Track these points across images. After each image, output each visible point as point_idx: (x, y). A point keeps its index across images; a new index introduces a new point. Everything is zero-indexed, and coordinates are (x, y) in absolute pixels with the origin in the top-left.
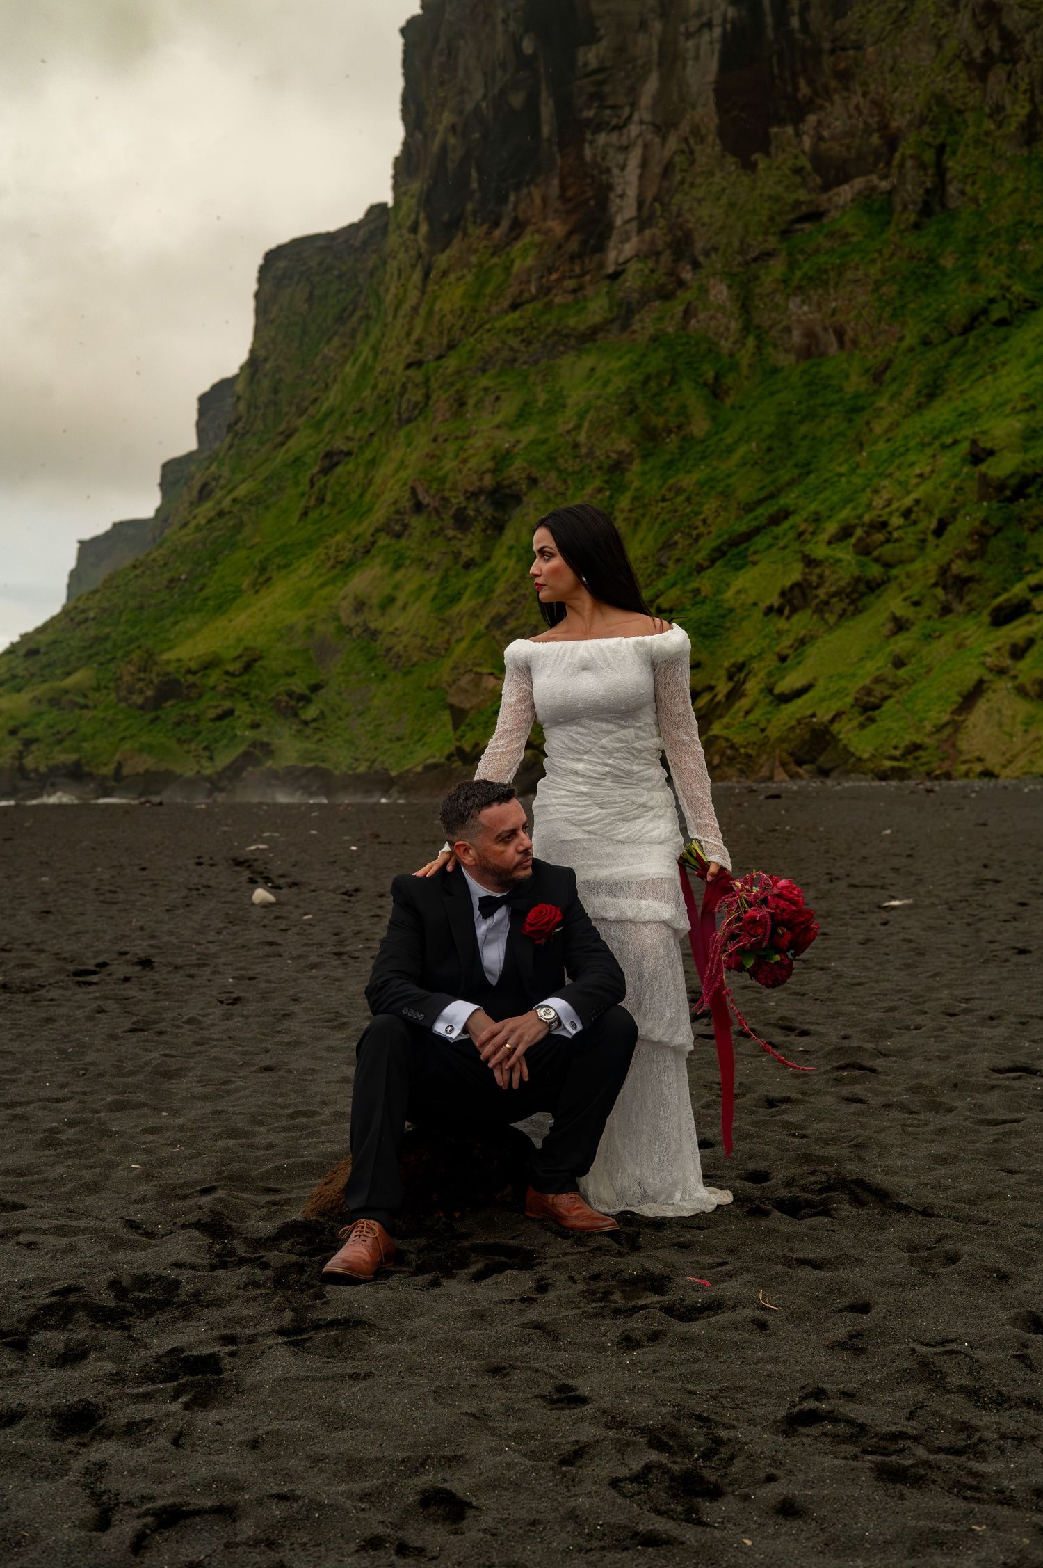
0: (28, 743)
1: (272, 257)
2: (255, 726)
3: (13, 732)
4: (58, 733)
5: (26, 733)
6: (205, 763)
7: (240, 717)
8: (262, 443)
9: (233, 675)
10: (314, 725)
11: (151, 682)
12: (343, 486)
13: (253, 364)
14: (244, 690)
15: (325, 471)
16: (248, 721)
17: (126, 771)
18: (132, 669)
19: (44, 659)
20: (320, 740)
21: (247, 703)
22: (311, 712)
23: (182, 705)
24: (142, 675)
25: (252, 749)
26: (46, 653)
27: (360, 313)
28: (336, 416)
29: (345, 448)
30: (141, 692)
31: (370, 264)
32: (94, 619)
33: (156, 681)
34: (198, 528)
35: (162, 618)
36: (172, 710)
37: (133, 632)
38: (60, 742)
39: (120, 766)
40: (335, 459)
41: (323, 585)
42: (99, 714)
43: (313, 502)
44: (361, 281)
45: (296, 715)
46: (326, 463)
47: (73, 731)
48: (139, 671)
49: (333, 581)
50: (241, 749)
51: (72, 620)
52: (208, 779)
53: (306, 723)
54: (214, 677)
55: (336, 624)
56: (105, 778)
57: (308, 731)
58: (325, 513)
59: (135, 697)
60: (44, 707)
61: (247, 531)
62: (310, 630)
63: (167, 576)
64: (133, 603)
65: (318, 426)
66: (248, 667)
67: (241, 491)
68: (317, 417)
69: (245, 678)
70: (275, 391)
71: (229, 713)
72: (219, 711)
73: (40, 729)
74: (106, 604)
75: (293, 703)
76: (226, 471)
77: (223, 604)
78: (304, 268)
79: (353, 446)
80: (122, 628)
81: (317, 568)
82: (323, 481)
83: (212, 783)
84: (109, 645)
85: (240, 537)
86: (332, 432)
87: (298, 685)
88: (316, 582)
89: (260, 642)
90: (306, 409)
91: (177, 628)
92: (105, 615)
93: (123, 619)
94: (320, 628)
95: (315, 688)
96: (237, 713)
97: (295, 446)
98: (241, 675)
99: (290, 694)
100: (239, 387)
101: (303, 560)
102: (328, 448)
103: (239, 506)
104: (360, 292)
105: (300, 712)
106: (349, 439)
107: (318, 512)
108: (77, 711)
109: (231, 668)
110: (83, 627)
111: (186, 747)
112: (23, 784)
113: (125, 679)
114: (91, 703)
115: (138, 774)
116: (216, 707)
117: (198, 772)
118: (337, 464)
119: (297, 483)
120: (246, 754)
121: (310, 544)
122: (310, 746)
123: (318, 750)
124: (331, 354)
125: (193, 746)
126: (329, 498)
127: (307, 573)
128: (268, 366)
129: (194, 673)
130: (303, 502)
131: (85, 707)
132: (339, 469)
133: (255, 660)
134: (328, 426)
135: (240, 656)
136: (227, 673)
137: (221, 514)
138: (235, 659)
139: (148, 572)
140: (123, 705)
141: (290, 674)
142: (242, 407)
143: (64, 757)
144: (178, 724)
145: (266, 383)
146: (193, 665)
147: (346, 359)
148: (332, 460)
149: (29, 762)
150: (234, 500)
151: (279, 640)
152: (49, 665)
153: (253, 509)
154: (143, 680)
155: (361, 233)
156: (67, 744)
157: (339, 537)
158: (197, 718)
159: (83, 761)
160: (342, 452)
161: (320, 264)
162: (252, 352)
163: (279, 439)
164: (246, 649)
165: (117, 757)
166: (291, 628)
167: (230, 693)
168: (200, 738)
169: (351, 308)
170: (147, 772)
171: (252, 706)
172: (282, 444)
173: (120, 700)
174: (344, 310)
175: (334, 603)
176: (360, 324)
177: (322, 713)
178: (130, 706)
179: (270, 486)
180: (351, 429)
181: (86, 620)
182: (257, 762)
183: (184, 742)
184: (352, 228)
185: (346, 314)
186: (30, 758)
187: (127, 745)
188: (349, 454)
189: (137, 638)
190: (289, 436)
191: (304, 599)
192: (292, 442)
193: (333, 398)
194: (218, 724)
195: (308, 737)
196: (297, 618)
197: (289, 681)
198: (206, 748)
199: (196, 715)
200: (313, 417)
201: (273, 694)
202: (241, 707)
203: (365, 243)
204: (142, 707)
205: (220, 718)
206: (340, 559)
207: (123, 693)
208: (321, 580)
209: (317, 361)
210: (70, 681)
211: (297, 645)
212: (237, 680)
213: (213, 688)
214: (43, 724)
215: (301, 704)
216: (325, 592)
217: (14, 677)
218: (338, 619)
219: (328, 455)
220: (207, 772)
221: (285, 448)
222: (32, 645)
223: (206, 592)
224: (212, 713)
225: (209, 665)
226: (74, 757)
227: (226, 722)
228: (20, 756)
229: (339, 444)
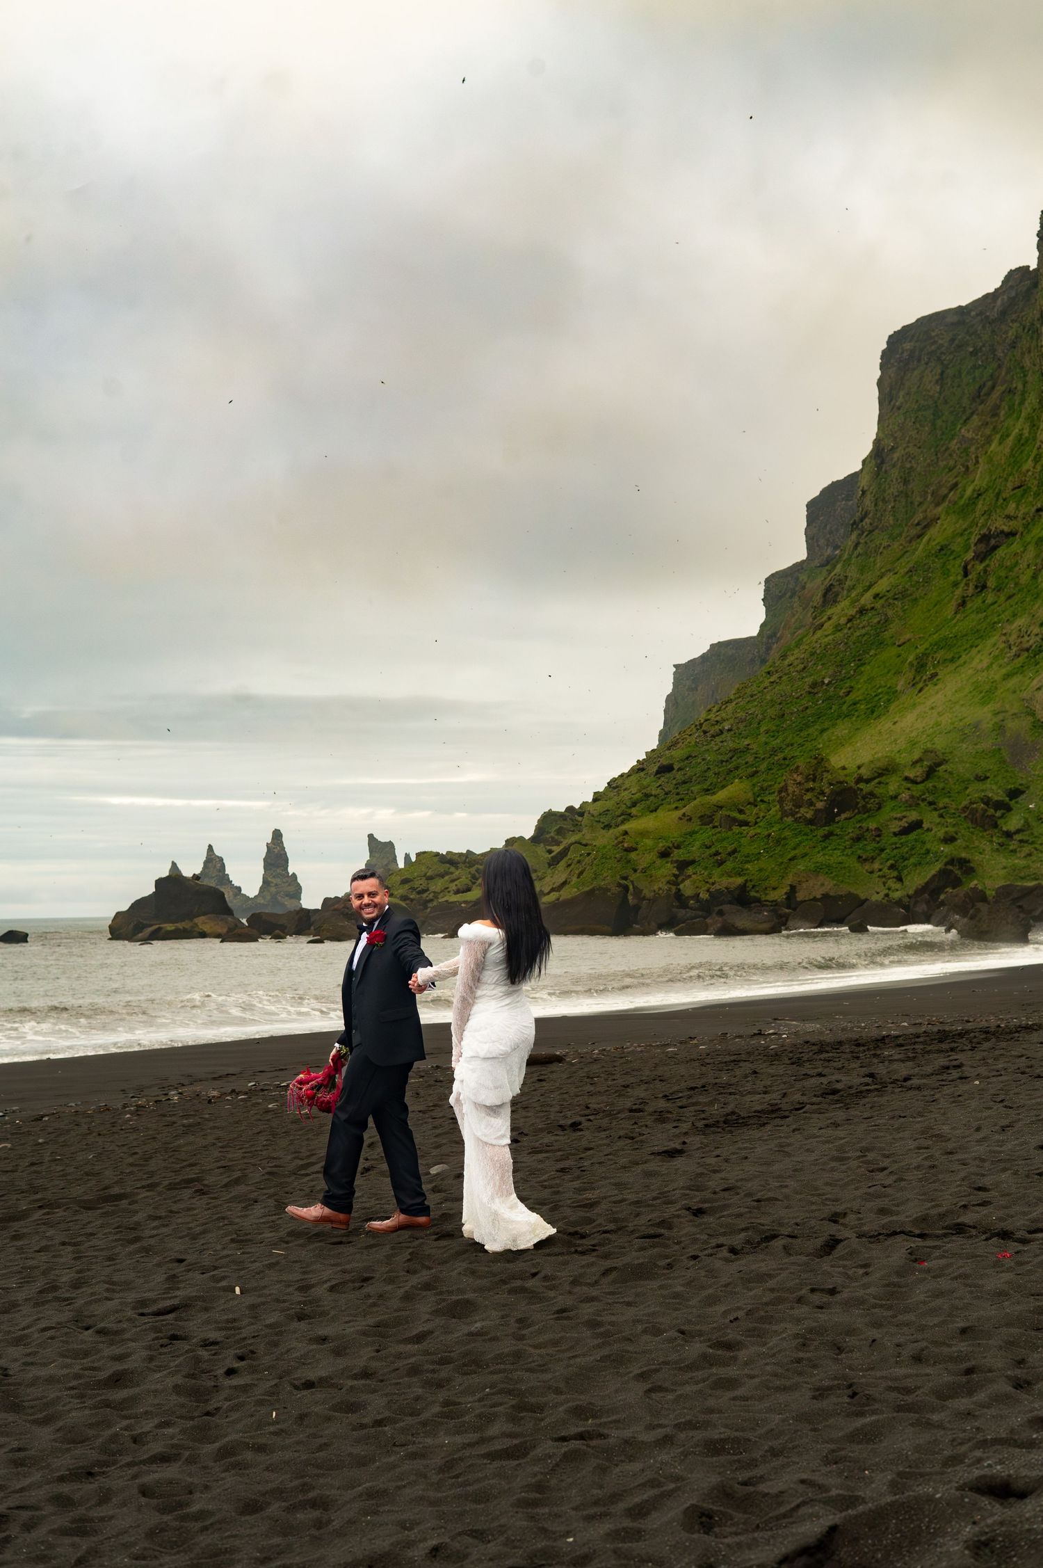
0: (683, 865)
1: (896, 340)
2: (949, 840)
3: (664, 854)
4: (717, 853)
5: (678, 855)
6: (892, 883)
7: (929, 830)
8: (893, 538)
9: (915, 782)
10: (1018, 837)
11: (823, 793)
12: (1011, 569)
13: (879, 454)
14: (931, 799)
15: (981, 557)
16: (941, 834)
17: (800, 896)
18: (799, 779)
19: (680, 776)
20: (1030, 855)
21: (936, 814)
22: (1013, 822)
23: (858, 817)
24: (811, 785)
25: (950, 867)
26: (680, 769)
27: (1000, 389)
28: (989, 497)
29: (1006, 529)
30: (811, 804)
31: (1011, 334)
32: (729, 730)
33: (827, 791)
34: (838, 628)
35: (807, 726)
36: (847, 825)
37: (775, 743)
38: (721, 863)
39: (793, 888)
40: (993, 542)
41: (1007, 676)
42: (761, 830)
43: (971, 590)
44: (1000, 354)
45: (995, 826)
46: (982, 547)
47: (734, 851)
48: (807, 780)
49: (1021, 670)
50: (937, 867)
51: (705, 732)
52: (899, 903)
53: (1009, 835)
54: (893, 785)
55: (1031, 719)
56: (775, 903)
57: (1013, 845)
58: (990, 600)
59: (803, 810)
60: (695, 825)
61: (893, 628)
62: (1000, 728)
63: (809, 680)
64: (771, 712)
65: (965, 510)
66: (930, 772)
67: (883, 585)
68: (962, 502)
69: (929, 784)
70: (906, 482)
71: (917, 825)
72: (904, 823)
73: (694, 850)
74: (741, 714)
75: (991, 811)
76: (853, 572)
77: (875, 709)
78: (933, 347)
79: (1013, 525)
80: (763, 739)
81: (996, 658)
82: (980, 567)
83: (906, 908)
84: (750, 759)
85: (887, 635)
86: (987, 513)
87: (995, 791)
88: (997, 674)
89: (940, 743)
90: (945, 496)
91: (825, 735)
92: (741, 726)
93: (762, 729)
94: (1011, 725)
95: (1015, 794)
96: (925, 826)
97: (936, 535)
98: (922, 782)
99: (987, 801)
100: (864, 482)
101: (975, 650)
102: (985, 531)
103: (882, 601)
104: (1000, 367)
105: (1000, 822)
106: (1009, 517)
107: (979, 600)
108: (736, 829)
109: (911, 774)
110: (718, 739)
111: (867, 866)
112: (681, 913)
113: (790, 789)
114: (751, 819)
115: (815, 899)
116: (900, 819)
117: (887, 895)
118: (995, 548)
119: (946, 573)
120: (943, 873)
121: (979, 635)
122: (1019, 862)
123: (1028, 867)
124: (970, 435)
125: (876, 866)
126: (992, 582)
127: (985, 664)
128: (896, 455)
129: (868, 781)
130: (959, 592)
131: (746, 824)
132: (1000, 553)
133: (939, 764)
134: (980, 506)
135: (920, 760)
136: (907, 779)
137: (862, 611)
138: (915, 763)
139: (785, 678)
140: (789, 820)
141: (981, 779)
142: (868, 502)
143: (725, 881)
144: (858, 839)
145: (895, 473)
146: (865, 772)
147: (989, 440)
148: (989, 544)
149: (687, 888)
150: (876, 596)
151: (962, 741)
152: (684, 782)
153: (898, 603)
154: (812, 789)
155: (999, 302)
156: (729, 865)
157: (1021, 622)
158: (879, 833)
159: (750, 885)
160: (1002, 532)
161: (952, 340)
162: (877, 442)
163: (914, 532)
164: (926, 751)
165: (789, 880)
166: (976, 726)
167: (914, 803)
168: (883, 855)
169: (989, 384)
170: (826, 896)
171: (941, 816)
172: (920, 536)
173: (785, 814)
174: (981, 388)
175: (1025, 695)
176: (1002, 400)
177: (1027, 823)
178: (796, 820)
179: (915, 578)
180: (1012, 506)
181: (721, 732)
182: (957, 883)
183: (865, 860)
184: (988, 298)
185: (984, 391)
186: (687, 882)
187: (801, 866)
188: (1012, 534)
189: (781, 749)
190: (927, 527)
191: (986, 694)
192: (933, 531)
193: (980, 479)
194: (904, 838)
195: (1014, 851)
196: (984, 714)
197: (980, 786)
198: (892, 867)
199: (877, 829)
200: (955, 503)
201: (965, 803)
202: (930, 818)
203: (1003, 313)
204: (810, 822)
205: (905, 831)
206: (1026, 645)
207: (788, 806)
208: (1004, 671)
209: (953, 444)
210: (721, 796)
211: (987, 744)
212: (920, 787)
213: (895, 797)
214: (698, 844)
215: (999, 814)
216: (1012, 683)
217: (647, 796)
218: (1033, 714)
219: (984, 538)
220: (896, 895)
221: (926, 538)
222: (664, 762)
223: (852, 696)
224: (895, 827)
225: (885, 771)
226: (740, 880)
227: (912, 836)
228: (675, 881)
229: (999, 524)
